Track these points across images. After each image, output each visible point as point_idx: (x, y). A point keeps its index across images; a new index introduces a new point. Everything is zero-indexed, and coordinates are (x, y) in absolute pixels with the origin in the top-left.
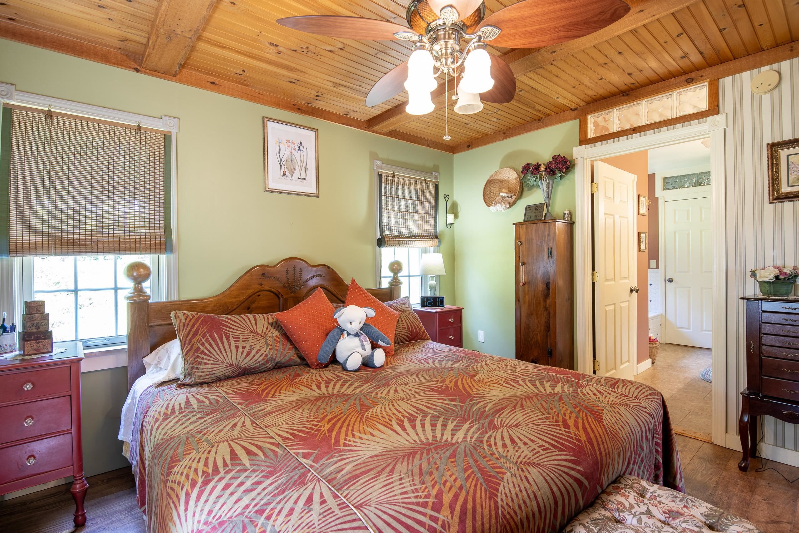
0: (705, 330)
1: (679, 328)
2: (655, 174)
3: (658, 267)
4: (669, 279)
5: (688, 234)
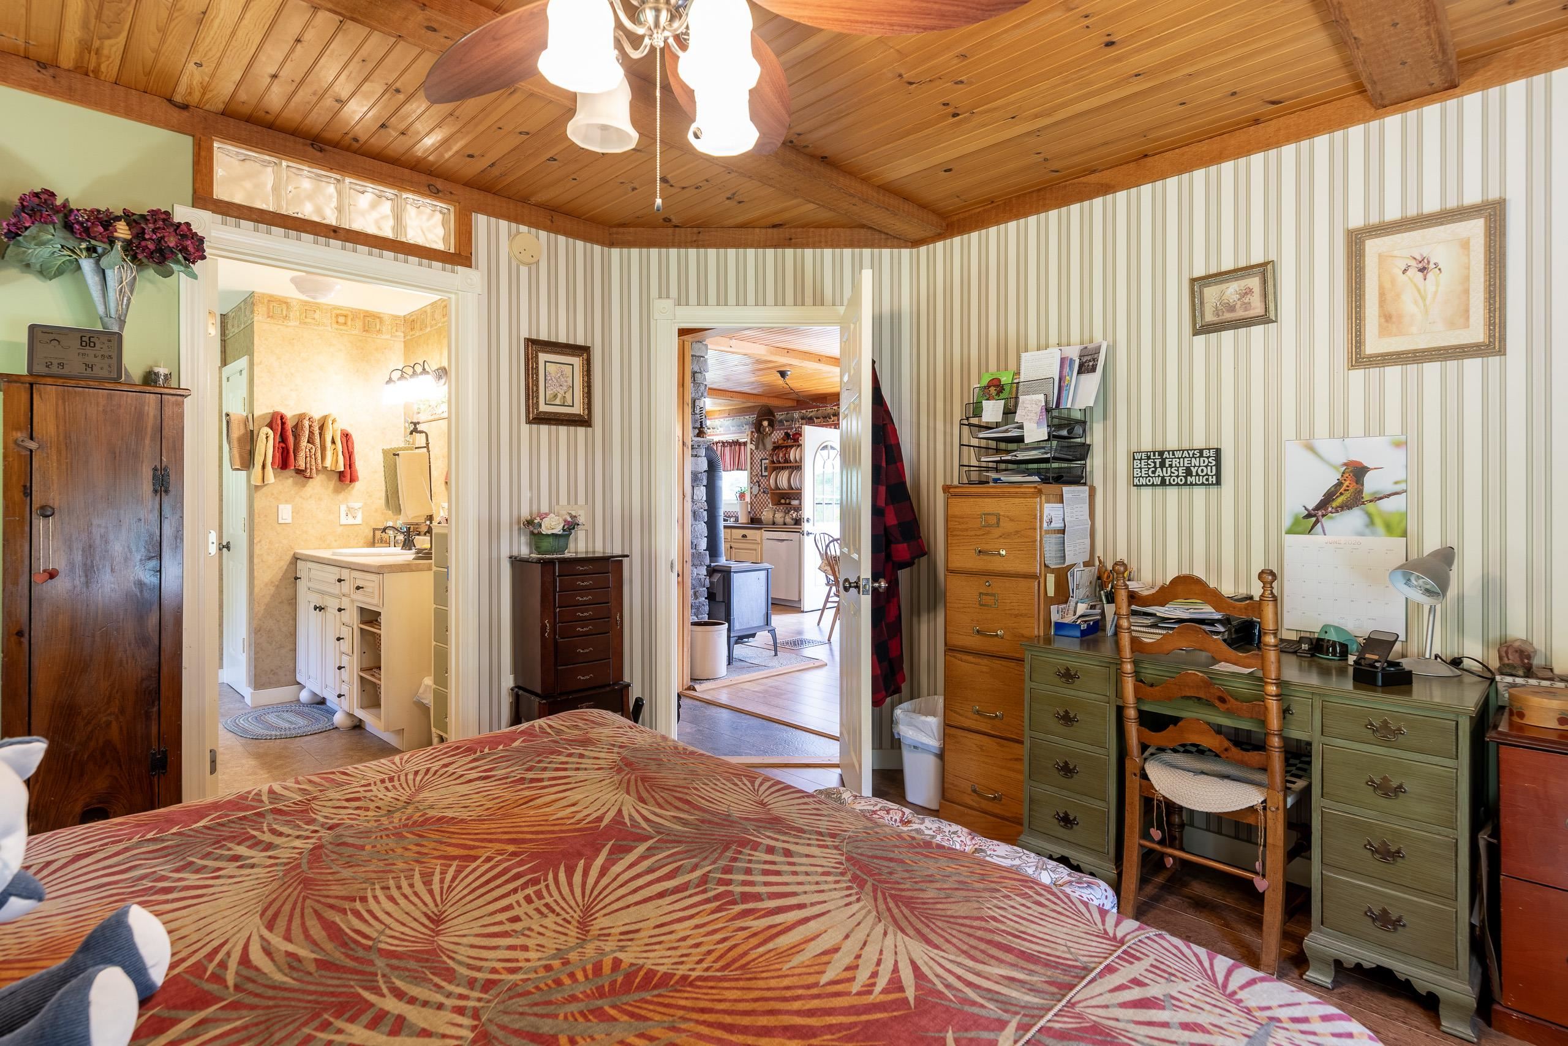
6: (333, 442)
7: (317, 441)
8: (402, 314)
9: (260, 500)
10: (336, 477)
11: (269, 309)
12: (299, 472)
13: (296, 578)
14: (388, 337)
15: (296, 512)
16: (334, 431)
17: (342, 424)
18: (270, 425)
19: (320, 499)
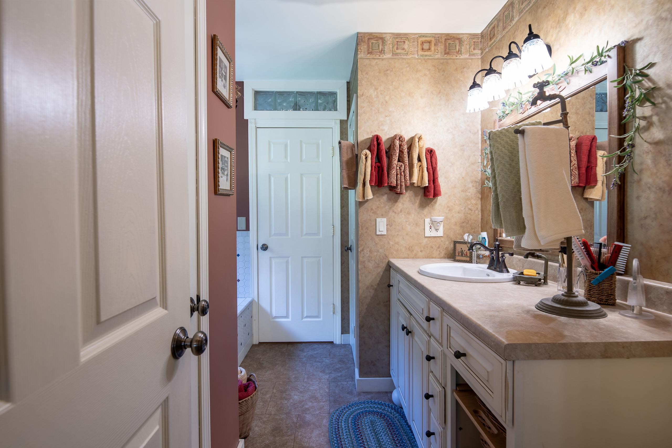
0: (307, 317)
1: (276, 317)
2: (243, 82)
3: (248, 229)
4: (264, 245)
5: (286, 179)
6: (419, 160)
7: (406, 159)
8: (479, 31)
9: (364, 216)
10: (421, 192)
11: (368, 46)
12: (392, 188)
13: (390, 286)
14: (467, 56)
15: (389, 225)
16: (420, 148)
17: (427, 143)
18: (370, 149)
19: (409, 213)
